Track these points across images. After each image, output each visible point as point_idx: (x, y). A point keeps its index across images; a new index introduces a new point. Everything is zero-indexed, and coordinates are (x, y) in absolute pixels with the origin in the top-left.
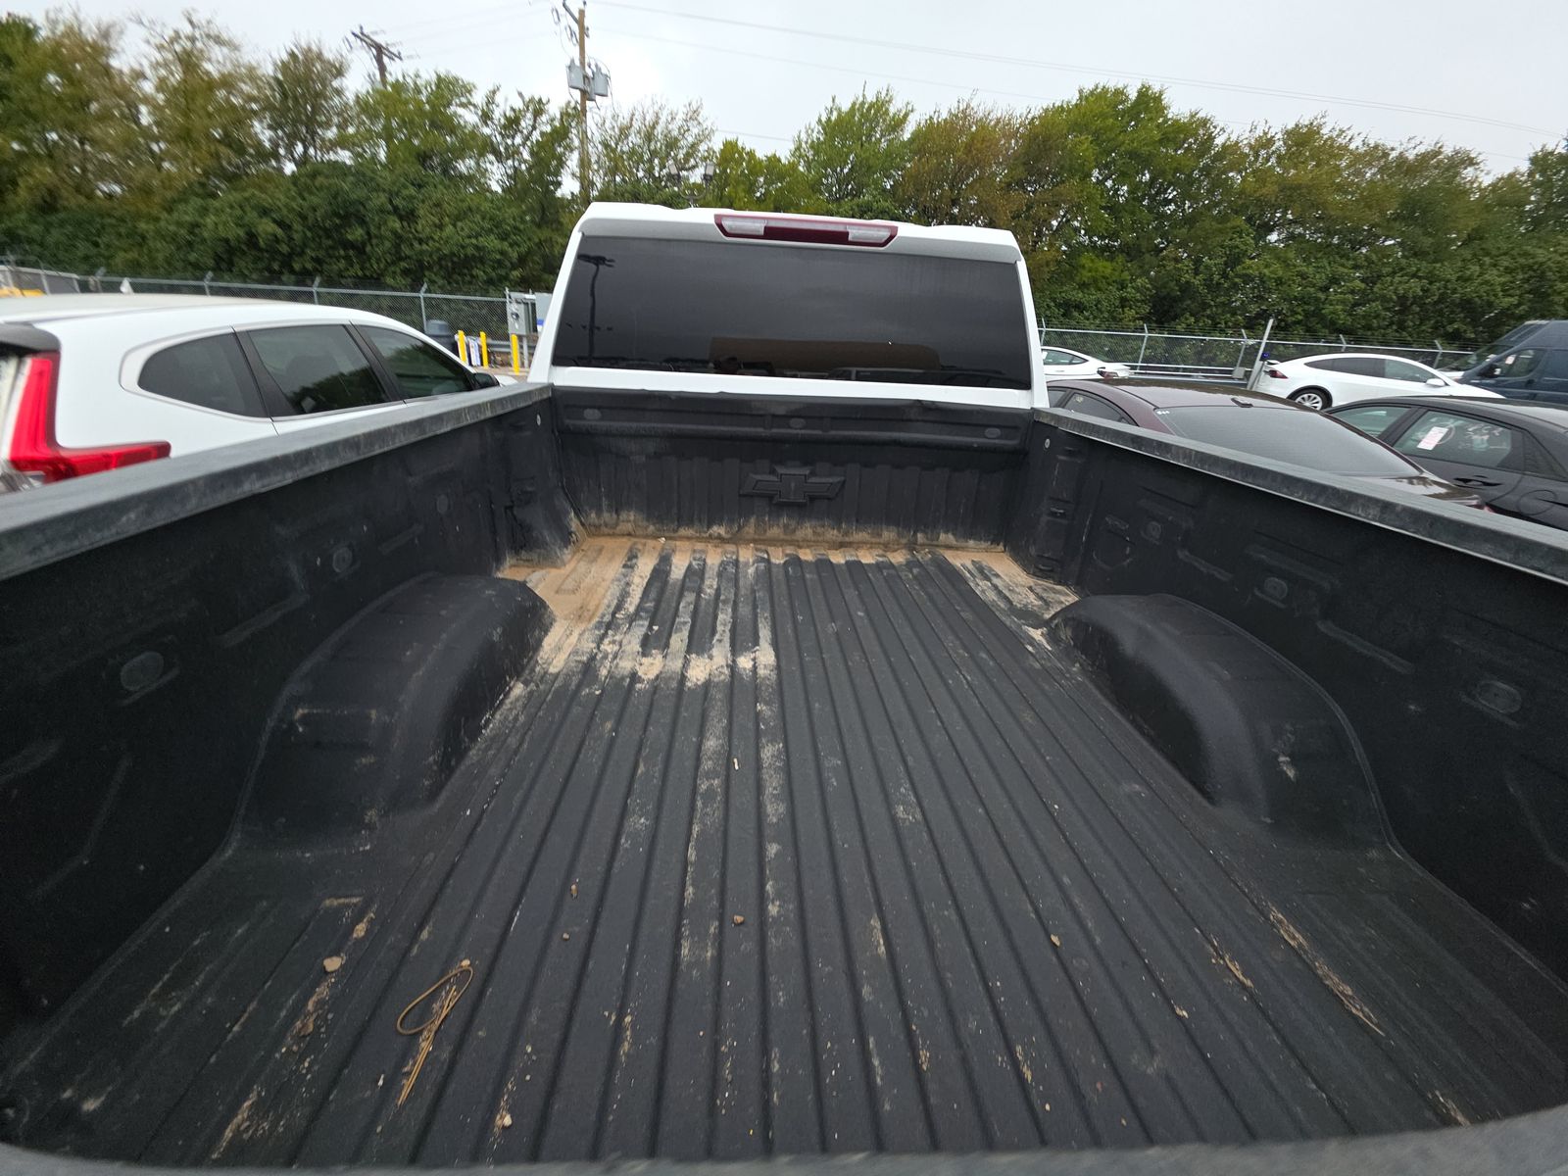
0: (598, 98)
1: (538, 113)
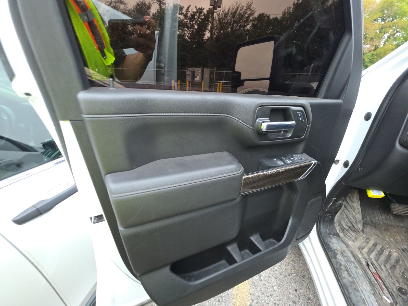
0: (218, 8)
1: (201, 13)
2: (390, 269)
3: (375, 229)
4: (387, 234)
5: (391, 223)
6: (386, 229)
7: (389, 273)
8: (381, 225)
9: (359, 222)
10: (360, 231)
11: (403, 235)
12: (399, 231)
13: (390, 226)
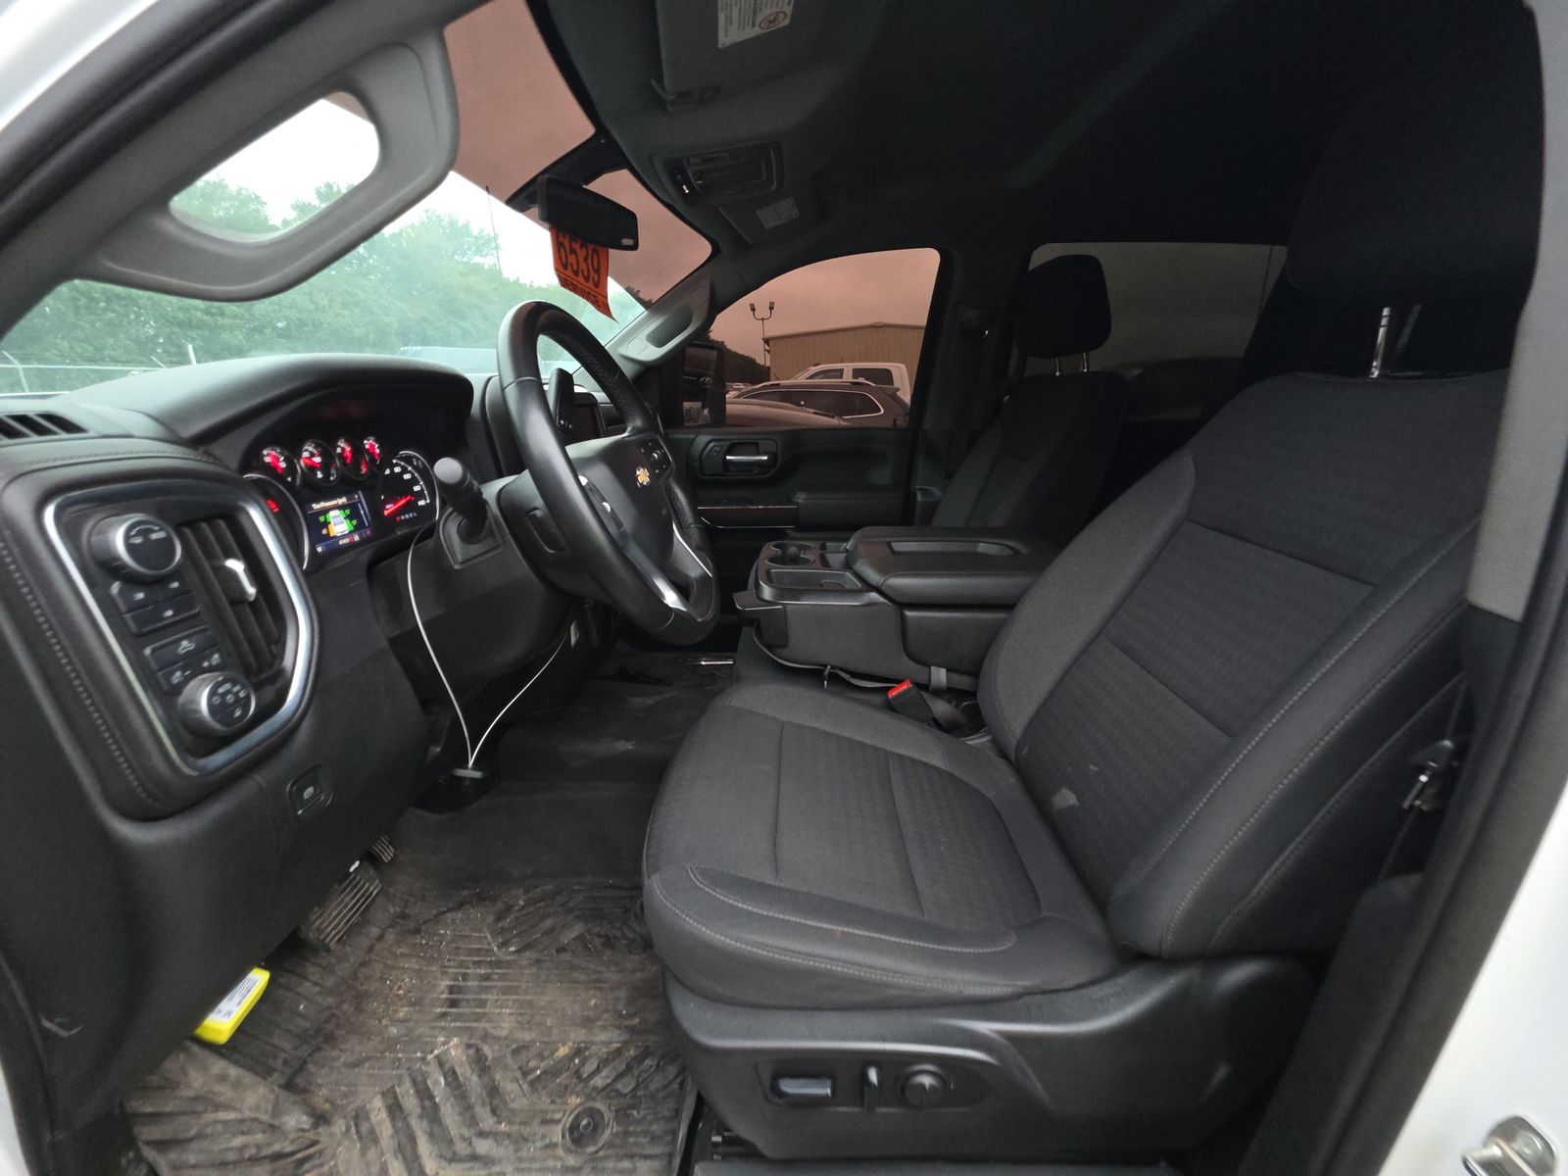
2: (495, 1119)
3: (333, 1048)
4: (375, 1014)
5: (348, 965)
6: (360, 999)
7: (509, 1136)
8: (337, 1009)
9: (276, 1112)
10: (311, 1135)
11: (403, 955)
12: (387, 959)
13: (355, 973)
